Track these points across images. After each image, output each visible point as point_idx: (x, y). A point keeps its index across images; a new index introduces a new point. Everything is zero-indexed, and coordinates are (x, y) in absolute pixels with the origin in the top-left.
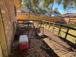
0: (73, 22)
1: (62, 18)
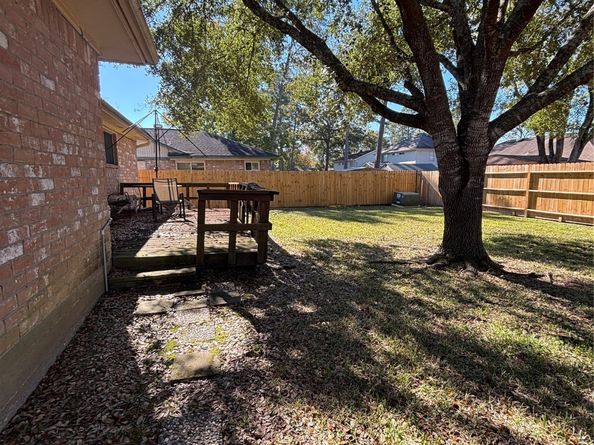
1: (418, 175)
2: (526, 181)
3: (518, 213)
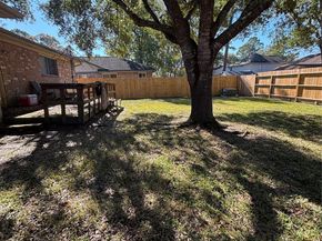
1: (238, 78)
2: (297, 79)
3: (291, 99)
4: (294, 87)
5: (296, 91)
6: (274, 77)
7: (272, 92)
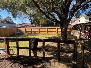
0: (29, 31)
4: (38, 31)
5: (38, 32)
6: (32, 29)
7: (32, 33)
